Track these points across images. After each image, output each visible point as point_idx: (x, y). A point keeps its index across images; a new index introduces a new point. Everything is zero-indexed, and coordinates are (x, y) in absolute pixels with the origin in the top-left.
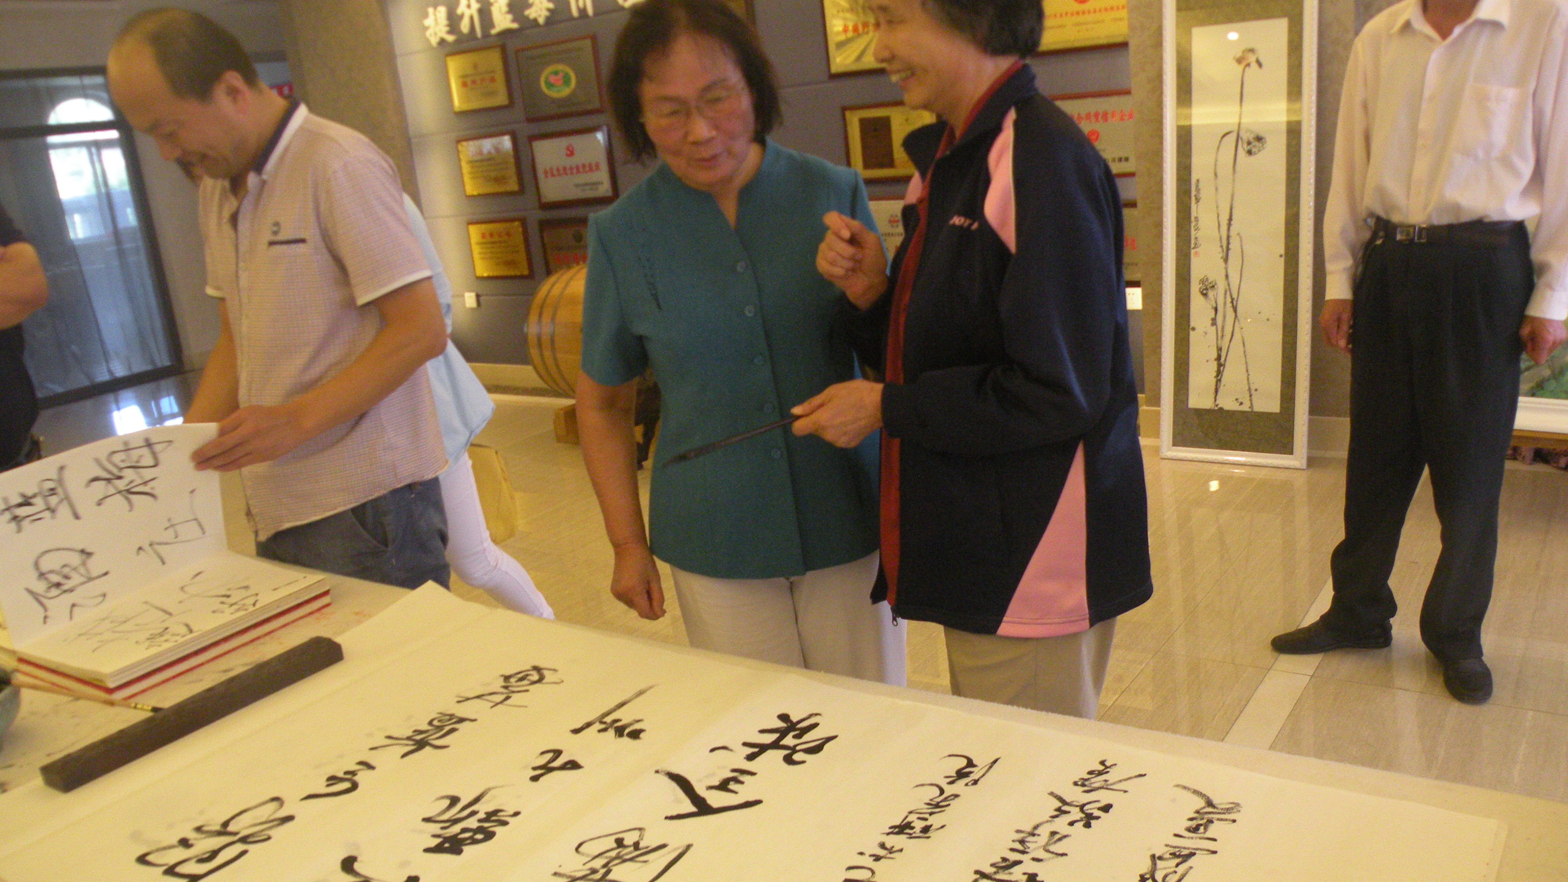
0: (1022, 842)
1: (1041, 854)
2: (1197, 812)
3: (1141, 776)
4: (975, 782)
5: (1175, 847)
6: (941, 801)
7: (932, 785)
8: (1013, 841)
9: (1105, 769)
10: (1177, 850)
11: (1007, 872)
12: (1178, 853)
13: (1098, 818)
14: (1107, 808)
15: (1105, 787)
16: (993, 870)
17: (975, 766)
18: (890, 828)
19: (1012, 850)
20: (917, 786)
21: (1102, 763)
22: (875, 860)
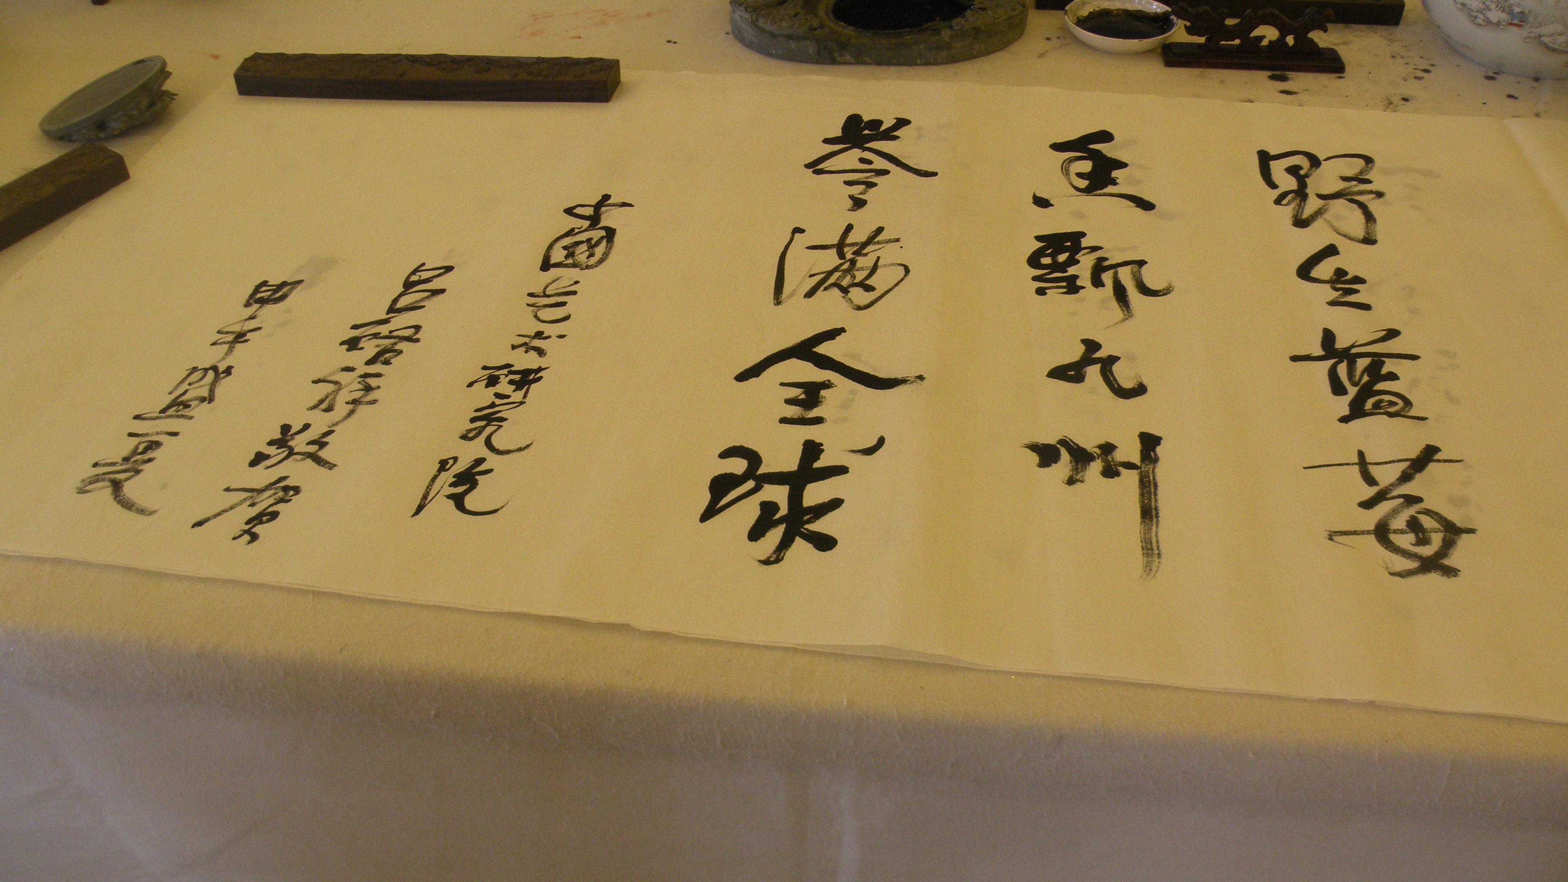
0: (368, 389)
1: (344, 377)
2: (138, 472)
3: (200, 524)
4: (443, 465)
5: (182, 416)
6: (484, 427)
7: (508, 452)
8: (379, 387)
9: (252, 528)
10: (180, 413)
11: (382, 347)
12: (181, 407)
13: (271, 443)
14: (259, 458)
15: (255, 494)
16: (397, 347)
17: (449, 497)
18: (541, 378)
19: (379, 375)
20: (528, 446)
21: (254, 537)
22: (542, 333)
